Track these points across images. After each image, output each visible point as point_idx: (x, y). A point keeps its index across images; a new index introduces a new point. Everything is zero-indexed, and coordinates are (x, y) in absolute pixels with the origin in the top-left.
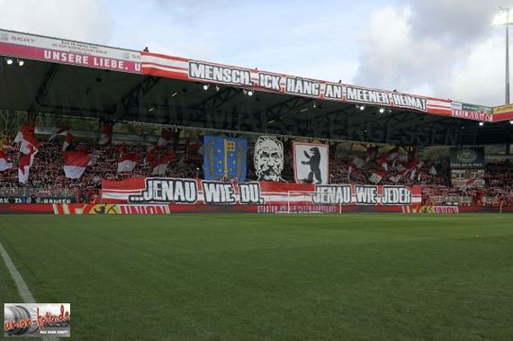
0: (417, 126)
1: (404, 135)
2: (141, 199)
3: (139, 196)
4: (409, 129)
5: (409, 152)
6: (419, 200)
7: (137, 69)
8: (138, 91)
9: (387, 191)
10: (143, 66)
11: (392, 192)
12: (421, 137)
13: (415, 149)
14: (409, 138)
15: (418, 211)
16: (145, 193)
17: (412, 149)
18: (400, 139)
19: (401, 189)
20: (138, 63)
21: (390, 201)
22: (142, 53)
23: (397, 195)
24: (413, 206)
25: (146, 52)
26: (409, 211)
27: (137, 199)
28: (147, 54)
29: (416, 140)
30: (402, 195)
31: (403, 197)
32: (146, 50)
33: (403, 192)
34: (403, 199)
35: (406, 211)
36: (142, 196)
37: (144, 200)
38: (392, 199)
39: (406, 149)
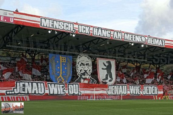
0: (160, 54)
1: (154, 58)
2: (13, 93)
3: (12, 91)
4: (156, 55)
5: (157, 67)
6: (162, 93)
7: (12, 21)
8: (12, 33)
9: (146, 88)
10: (15, 19)
11: (148, 88)
12: (162, 59)
13: (159, 66)
14: (156, 60)
15: (161, 98)
16: (15, 90)
17: (158, 66)
18: (152, 61)
19: (153, 87)
20: (12, 18)
21: (147, 93)
22: (14, 13)
23: (151, 90)
24: (159, 96)
25: (17, 12)
26: (157, 99)
27: (11, 93)
28: (17, 13)
29: (160, 61)
30: (153, 90)
31: (154, 91)
32: (17, 11)
33: (154, 88)
34: (154, 92)
35: (155, 98)
36: (14, 91)
37: (15, 93)
38: (148, 92)
39: (155, 66)
